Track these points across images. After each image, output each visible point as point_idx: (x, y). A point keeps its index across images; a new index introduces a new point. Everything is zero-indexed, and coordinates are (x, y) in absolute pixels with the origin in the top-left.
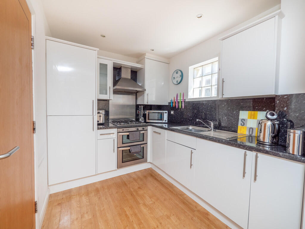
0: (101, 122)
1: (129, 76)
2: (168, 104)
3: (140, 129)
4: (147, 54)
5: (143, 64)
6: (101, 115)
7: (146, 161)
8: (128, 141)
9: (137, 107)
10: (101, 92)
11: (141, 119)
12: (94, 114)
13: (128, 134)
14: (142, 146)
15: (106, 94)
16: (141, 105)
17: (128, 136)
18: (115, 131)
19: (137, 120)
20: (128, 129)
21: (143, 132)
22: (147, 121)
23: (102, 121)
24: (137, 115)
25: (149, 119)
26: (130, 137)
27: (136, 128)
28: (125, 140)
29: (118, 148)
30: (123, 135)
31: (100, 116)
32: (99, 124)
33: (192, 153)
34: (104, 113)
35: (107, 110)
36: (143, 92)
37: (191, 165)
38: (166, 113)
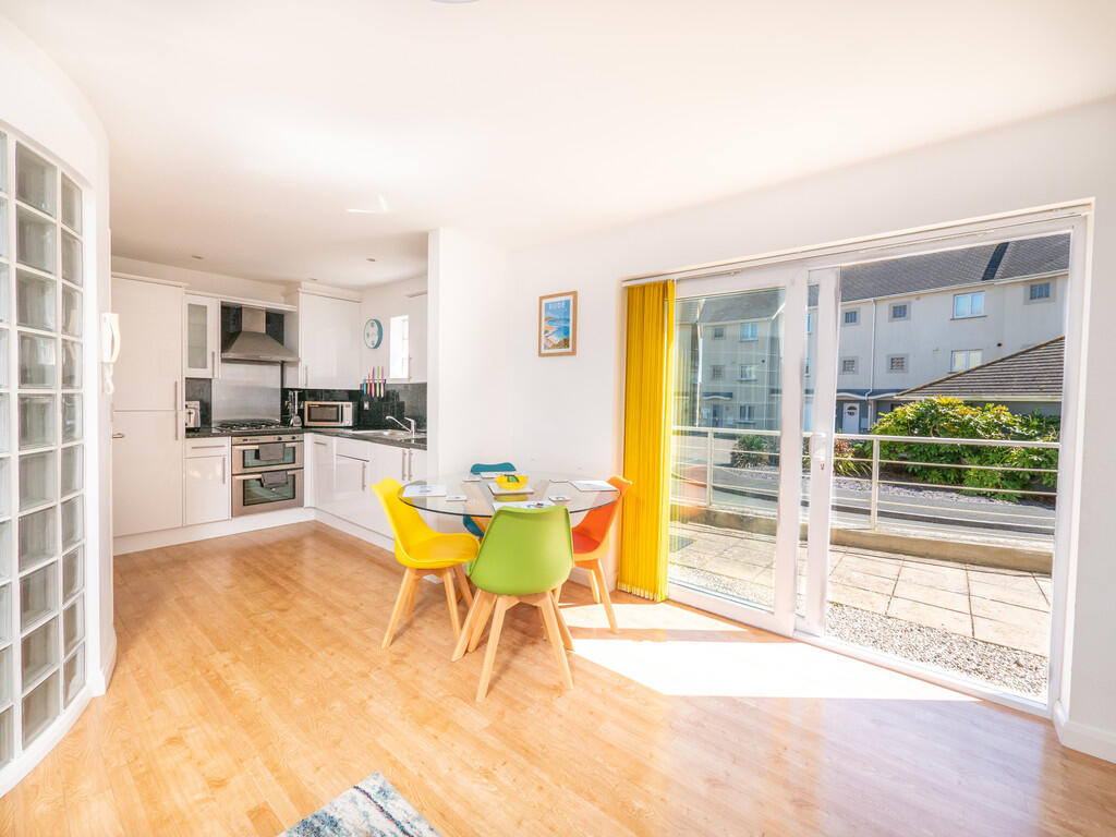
0: (191, 425)
1: (261, 327)
2: (359, 388)
3: (285, 438)
4: (303, 284)
5: (295, 302)
6: (192, 411)
7: (301, 505)
8: (256, 462)
9: (285, 392)
10: (192, 365)
11: (295, 420)
12: (179, 408)
13: (257, 447)
14: (289, 473)
15: (205, 367)
16: (292, 390)
17: (257, 451)
18: (226, 441)
19: (285, 421)
20: (256, 437)
21: (293, 444)
22: (307, 423)
23: (195, 423)
24: (285, 411)
25: (310, 420)
26: (261, 455)
27: (277, 436)
28: (250, 460)
29: (233, 475)
30: (244, 451)
31: (190, 413)
32: (188, 430)
33: (364, 467)
34: (198, 407)
35: (205, 399)
36: (295, 364)
37: (364, 486)
38: (347, 406)
